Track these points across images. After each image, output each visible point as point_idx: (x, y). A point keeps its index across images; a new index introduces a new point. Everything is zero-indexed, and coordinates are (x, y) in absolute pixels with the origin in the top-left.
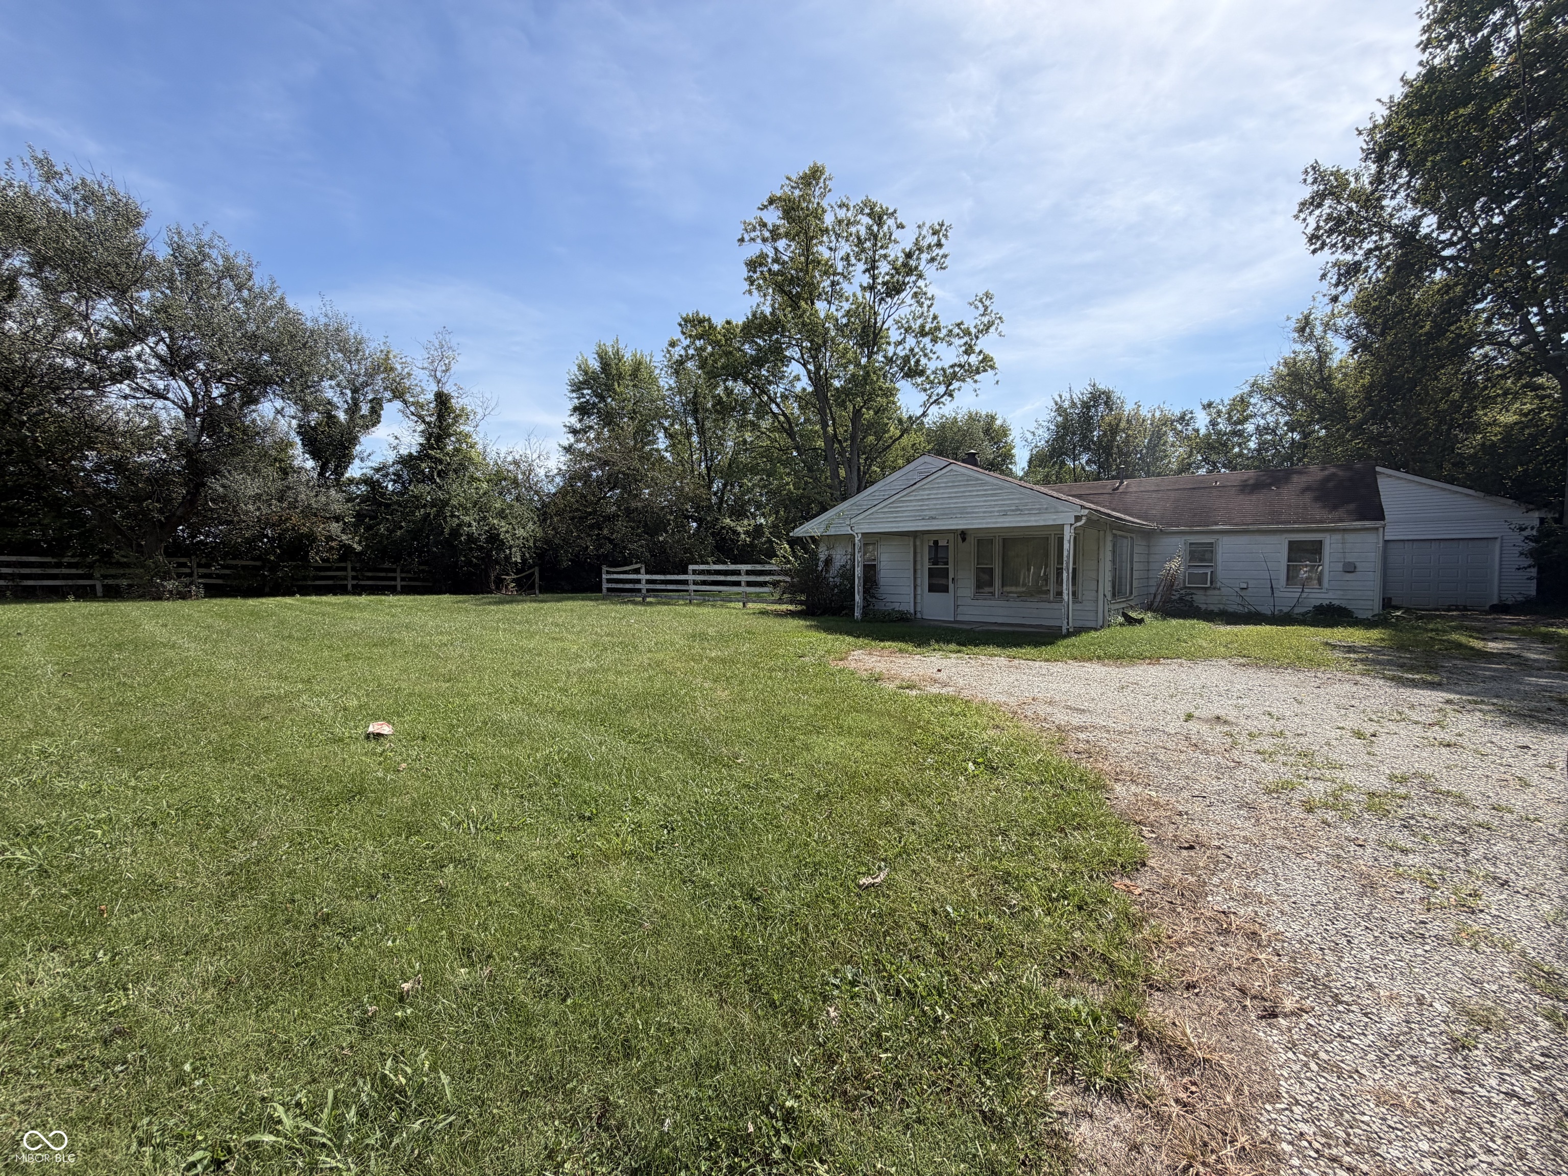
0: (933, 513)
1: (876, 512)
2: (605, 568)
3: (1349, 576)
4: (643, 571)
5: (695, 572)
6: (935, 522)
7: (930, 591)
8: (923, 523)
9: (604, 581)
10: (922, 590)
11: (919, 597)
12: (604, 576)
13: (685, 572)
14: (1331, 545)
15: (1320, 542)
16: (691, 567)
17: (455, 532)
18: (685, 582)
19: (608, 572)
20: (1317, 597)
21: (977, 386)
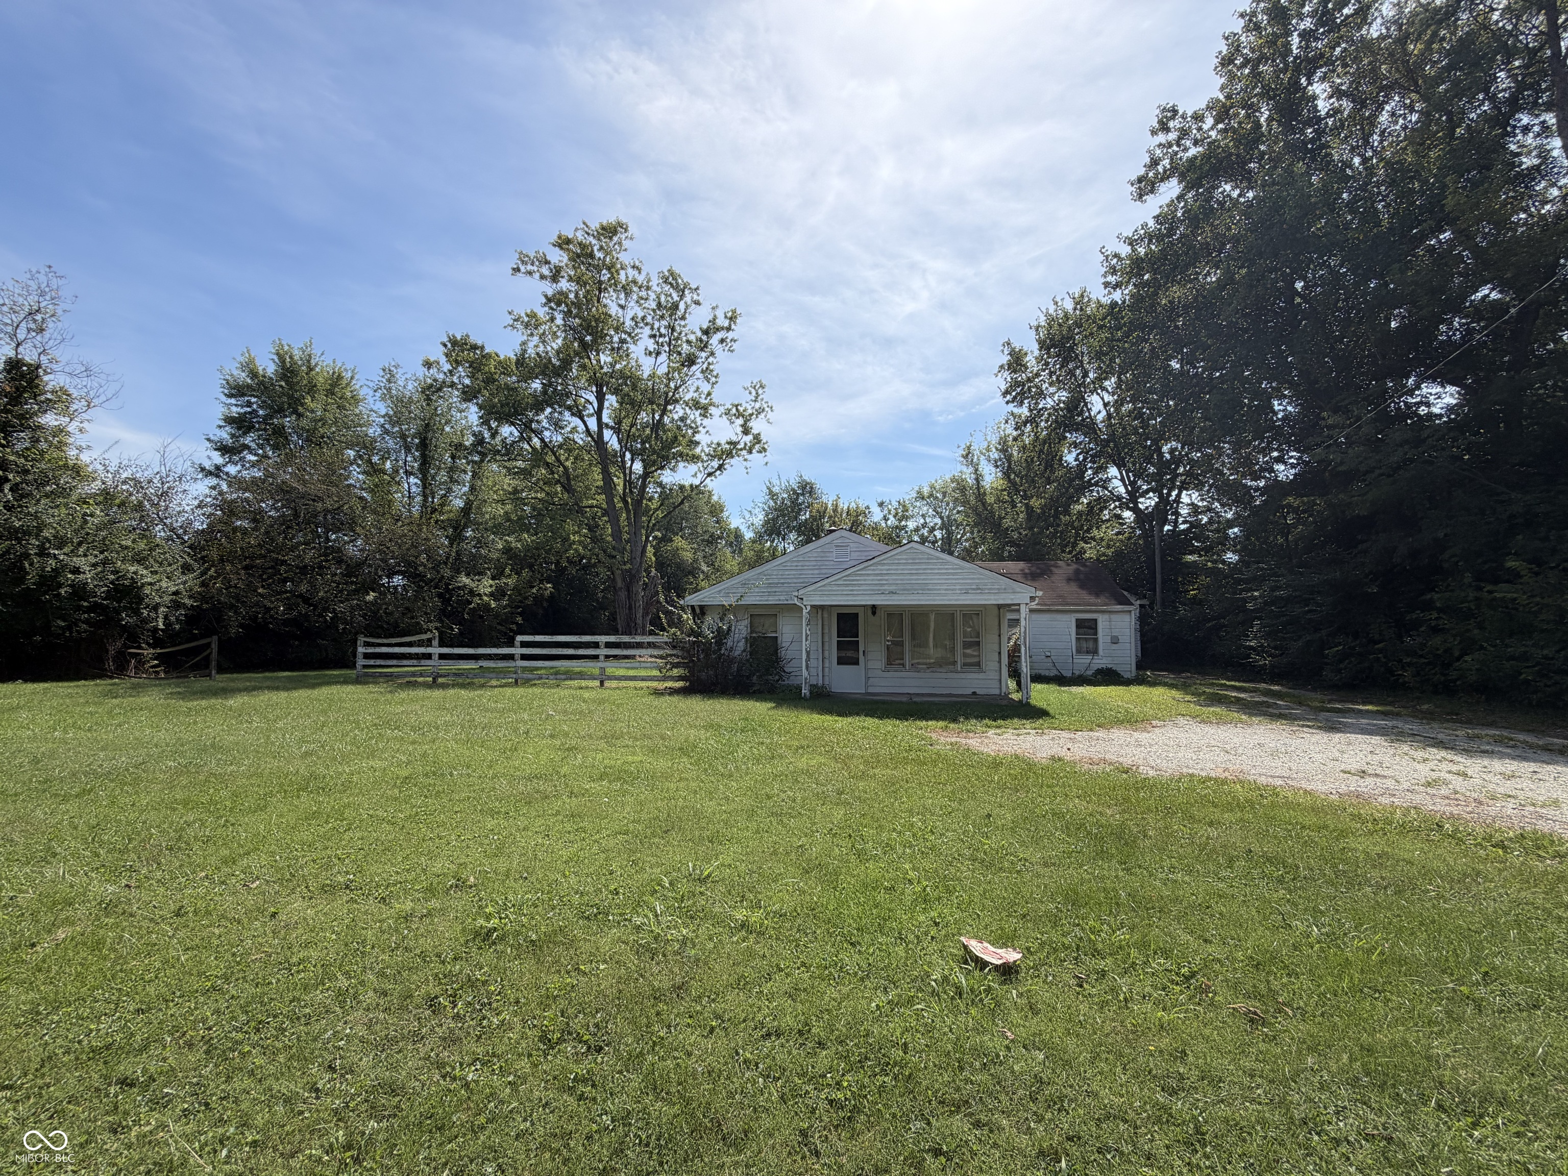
0: (892, 588)
1: (829, 584)
2: (362, 639)
3: (1114, 646)
4: (435, 642)
5: (524, 644)
6: (895, 597)
7: (839, 663)
8: (883, 597)
9: (360, 656)
10: (830, 662)
11: (827, 670)
12: (361, 650)
13: (511, 643)
14: (1103, 622)
15: (1096, 620)
16: (519, 638)
17: (50, 581)
18: (511, 657)
19: (367, 644)
20: (1101, 661)
21: (748, 464)
